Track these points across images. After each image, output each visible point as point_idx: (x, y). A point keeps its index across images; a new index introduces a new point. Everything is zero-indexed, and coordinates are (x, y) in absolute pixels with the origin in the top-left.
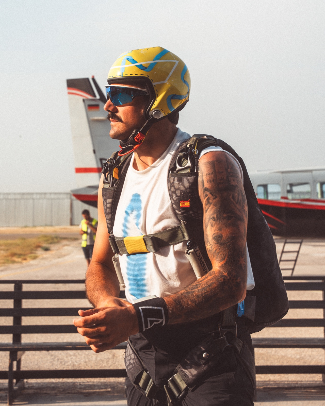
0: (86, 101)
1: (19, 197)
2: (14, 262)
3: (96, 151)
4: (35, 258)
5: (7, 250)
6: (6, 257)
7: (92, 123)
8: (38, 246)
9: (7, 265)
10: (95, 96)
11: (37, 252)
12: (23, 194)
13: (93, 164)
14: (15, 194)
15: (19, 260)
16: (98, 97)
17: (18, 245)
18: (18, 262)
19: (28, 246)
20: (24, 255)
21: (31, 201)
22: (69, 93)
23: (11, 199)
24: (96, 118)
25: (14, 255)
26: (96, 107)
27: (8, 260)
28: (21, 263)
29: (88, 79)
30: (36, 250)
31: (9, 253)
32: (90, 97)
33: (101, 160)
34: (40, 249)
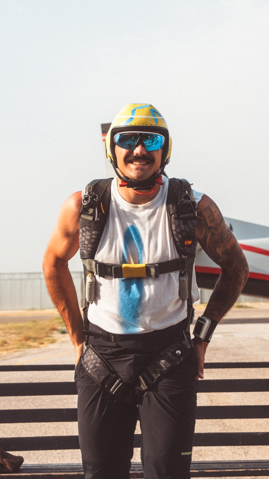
1: (25, 277)
2: (30, 347)
4: (53, 342)
5: (19, 333)
6: (19, 341)
8: (54, 329)
9: (22, 350)
11: (53, 335)
12: (30, 274)
14: (20, 274)
15: (35, 344)
17: (30, 328)
18: (34, 347)
19: (43, 329)
20: (40, 339)
21: (39, 281)
23: (16, 280)
25: (28, 339)
27: (23, 345)
28: (38, 347)
30: (52, 333)
31: (22, 336)
34: (55, 332)
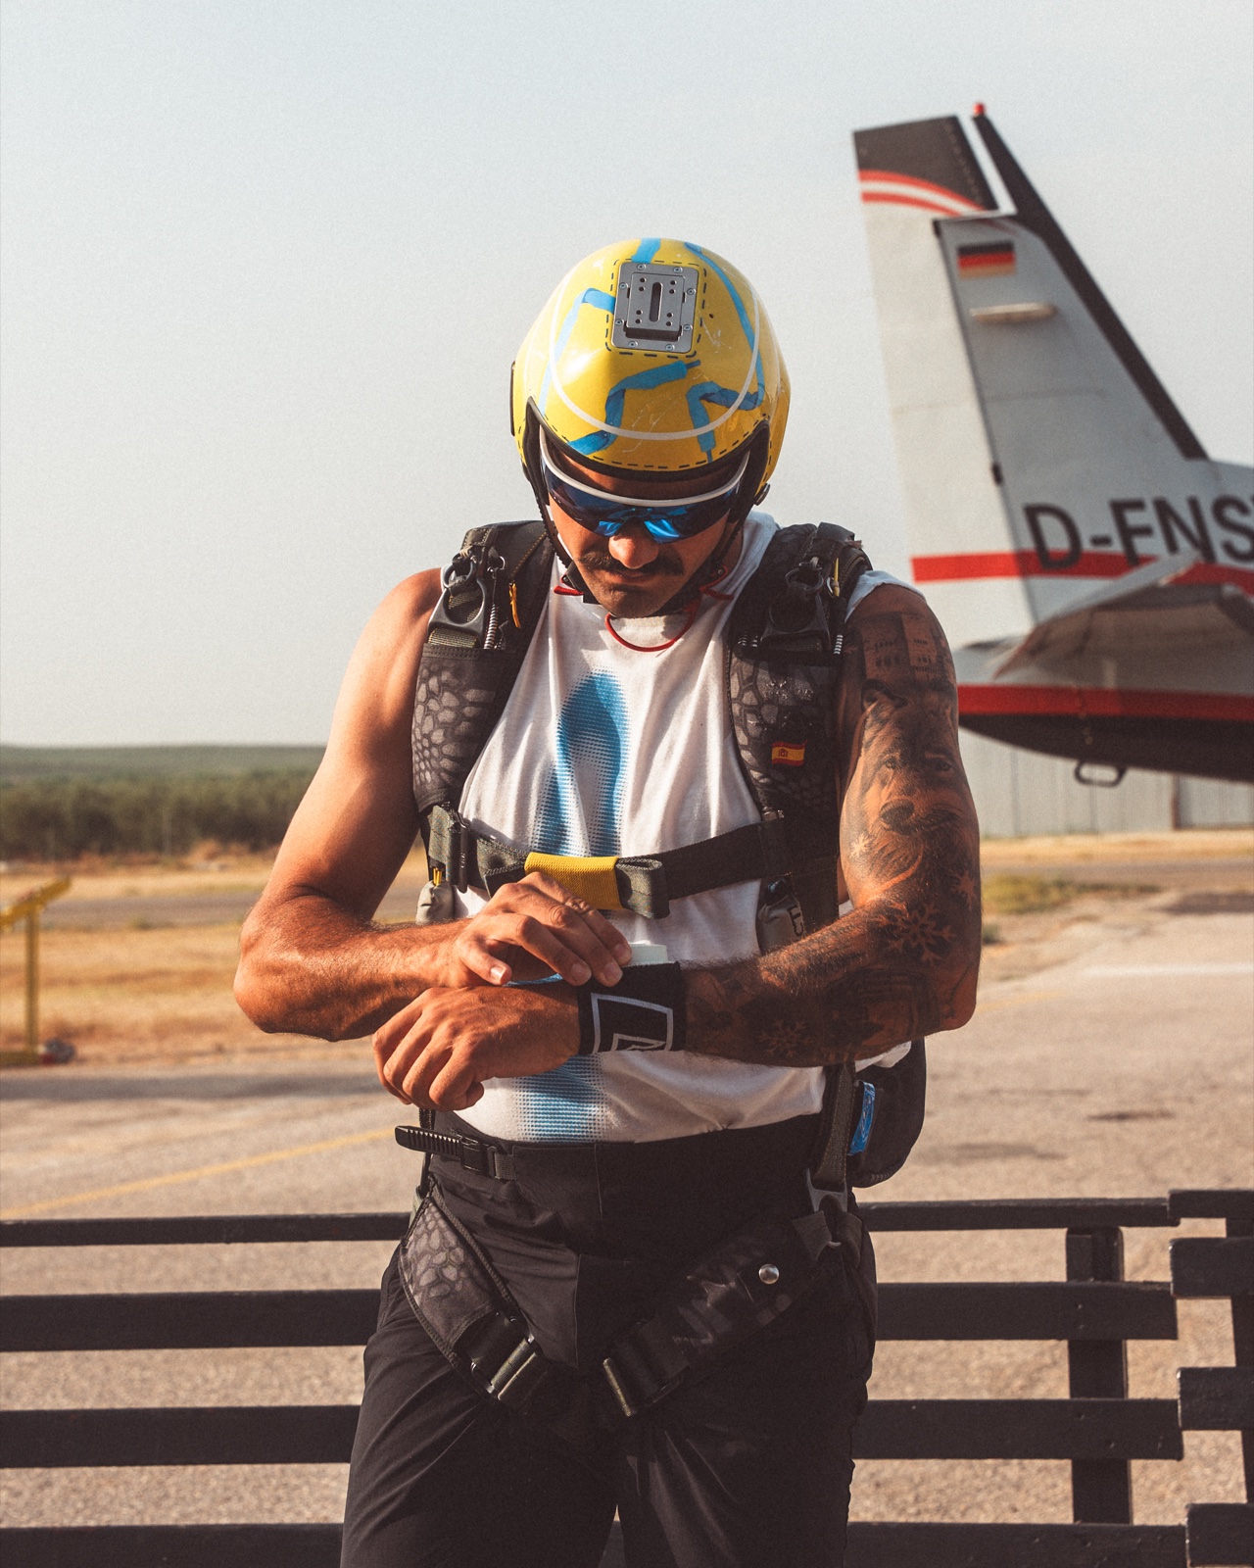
0: (945, 230)
3: (1005, 472)
7: (977, 332)
10: (990, 203)
13: (996, 537)
16: (1006, 206)
22: (868, 197)
24: (1000, 309)
26: (1002, 253)
29: (954, 122)
32: (964, 209)
33: (1033, 513)
